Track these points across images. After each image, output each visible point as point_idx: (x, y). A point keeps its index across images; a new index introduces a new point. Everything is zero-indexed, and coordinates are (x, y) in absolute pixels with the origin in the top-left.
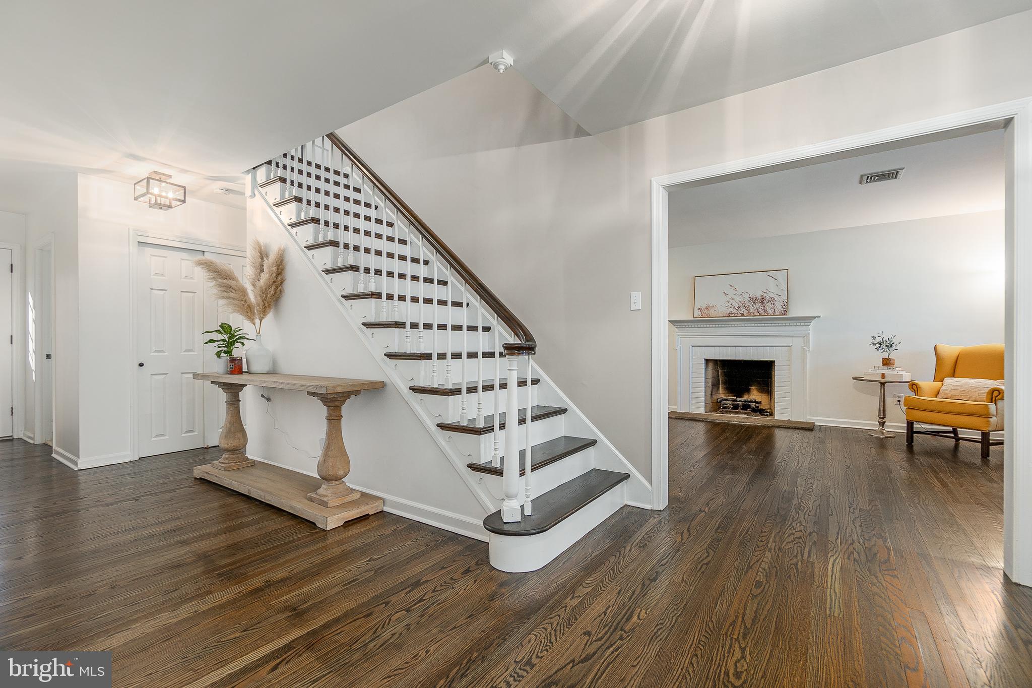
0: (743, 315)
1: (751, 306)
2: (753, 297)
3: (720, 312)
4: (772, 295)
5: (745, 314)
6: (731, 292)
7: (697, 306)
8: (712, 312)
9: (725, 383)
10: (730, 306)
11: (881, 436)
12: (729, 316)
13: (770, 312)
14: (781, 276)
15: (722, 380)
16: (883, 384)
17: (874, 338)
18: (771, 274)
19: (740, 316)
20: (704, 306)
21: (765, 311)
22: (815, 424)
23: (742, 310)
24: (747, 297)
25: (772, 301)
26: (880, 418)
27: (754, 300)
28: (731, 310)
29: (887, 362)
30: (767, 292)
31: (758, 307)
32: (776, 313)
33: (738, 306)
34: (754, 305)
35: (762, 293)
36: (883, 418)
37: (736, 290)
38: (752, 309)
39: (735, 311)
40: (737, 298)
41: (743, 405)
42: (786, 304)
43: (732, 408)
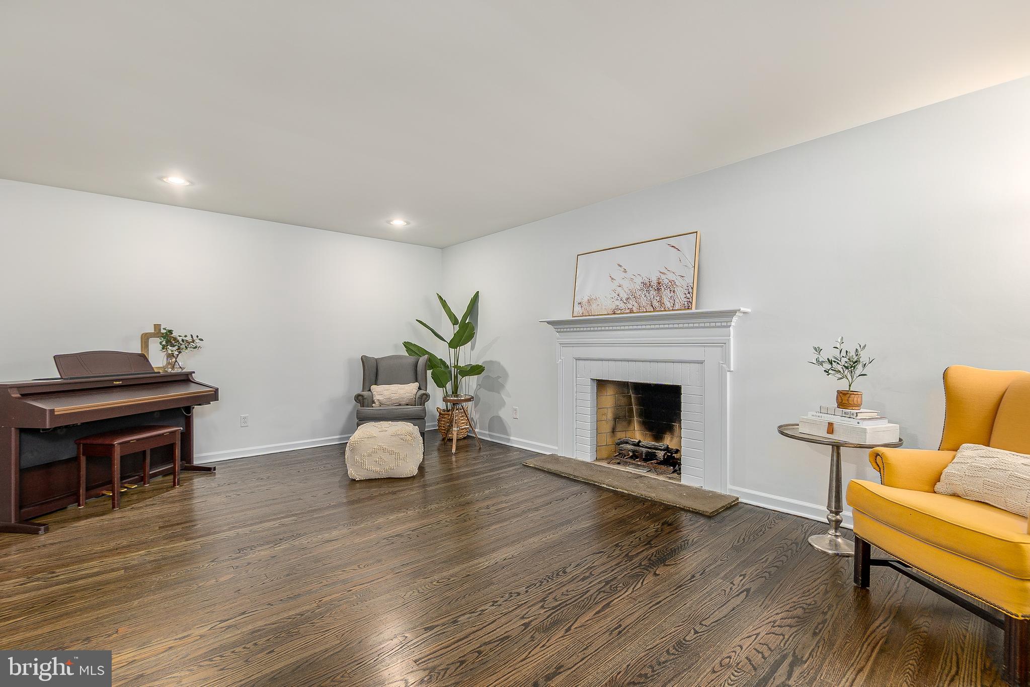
0: (631, 312)
1: (643, 296)
2: (647, 281)
3: (604, 308)
4: (671, 277)
5: (635, 309)
6: (618, 275)
7: (577, 300)
8: (595, 309)
9: (640, 415)
10: (616, 298)
11: (830, 552)
12: (614, 313)
13: (668, 305)
14: (686, 244)
15: (637, 409)
16: (836, 447)
17: (818, 350)
18: (672, 241)
19: (627, 313)
20: (585, 299)
21: (661, 302)
22: (740, 500)
23: (632, 304)
24: (638, 280)
25: (672, 284)
26: (831, 512)
27: (647, 286)
28: (617, 303)
29: (845, 400)
30: (665, 271)
31: (652, 297)
32: (677, 307)
33: (626, 296)
34: (647, 294)
35: (658, 274)
36: (837, 513)
37: (625, 271)
38: (644, 301)
39: (622, 306)
40: (626, 284)
41: (648, 454)
42: (690, 290)
43: (631, 457)
